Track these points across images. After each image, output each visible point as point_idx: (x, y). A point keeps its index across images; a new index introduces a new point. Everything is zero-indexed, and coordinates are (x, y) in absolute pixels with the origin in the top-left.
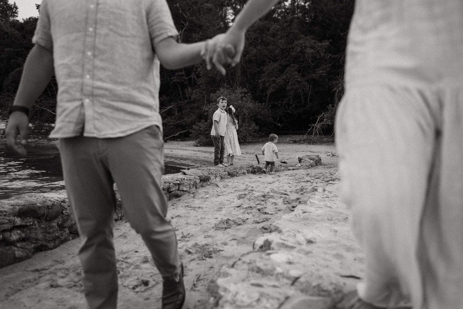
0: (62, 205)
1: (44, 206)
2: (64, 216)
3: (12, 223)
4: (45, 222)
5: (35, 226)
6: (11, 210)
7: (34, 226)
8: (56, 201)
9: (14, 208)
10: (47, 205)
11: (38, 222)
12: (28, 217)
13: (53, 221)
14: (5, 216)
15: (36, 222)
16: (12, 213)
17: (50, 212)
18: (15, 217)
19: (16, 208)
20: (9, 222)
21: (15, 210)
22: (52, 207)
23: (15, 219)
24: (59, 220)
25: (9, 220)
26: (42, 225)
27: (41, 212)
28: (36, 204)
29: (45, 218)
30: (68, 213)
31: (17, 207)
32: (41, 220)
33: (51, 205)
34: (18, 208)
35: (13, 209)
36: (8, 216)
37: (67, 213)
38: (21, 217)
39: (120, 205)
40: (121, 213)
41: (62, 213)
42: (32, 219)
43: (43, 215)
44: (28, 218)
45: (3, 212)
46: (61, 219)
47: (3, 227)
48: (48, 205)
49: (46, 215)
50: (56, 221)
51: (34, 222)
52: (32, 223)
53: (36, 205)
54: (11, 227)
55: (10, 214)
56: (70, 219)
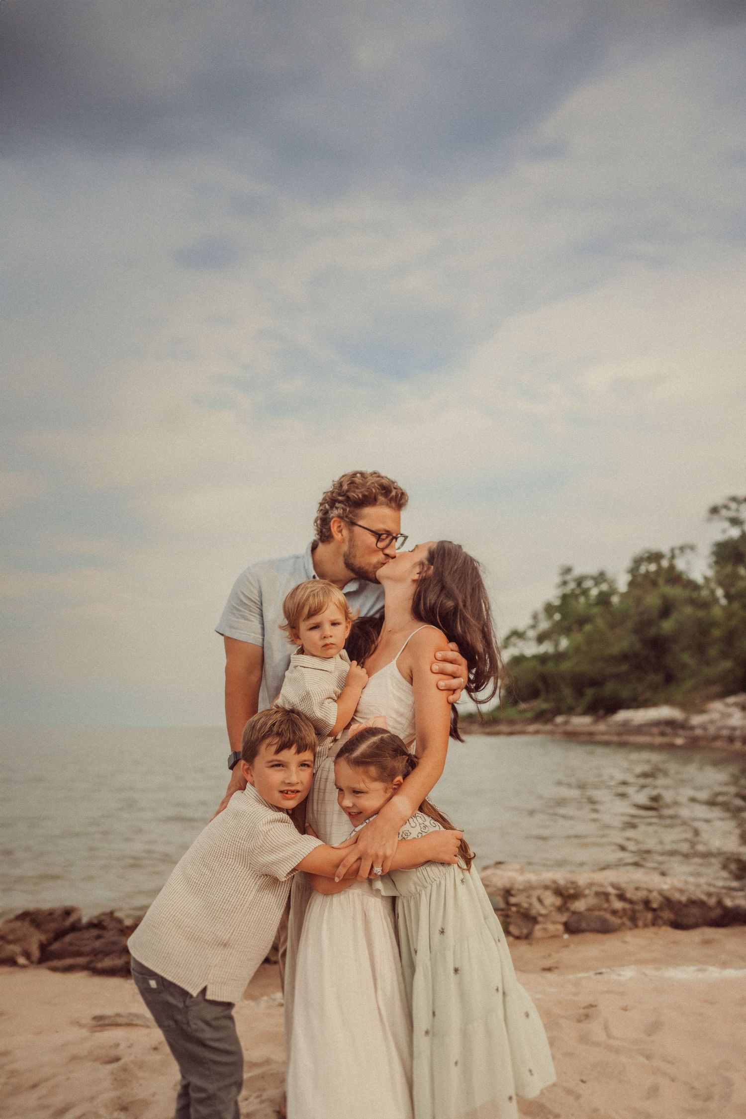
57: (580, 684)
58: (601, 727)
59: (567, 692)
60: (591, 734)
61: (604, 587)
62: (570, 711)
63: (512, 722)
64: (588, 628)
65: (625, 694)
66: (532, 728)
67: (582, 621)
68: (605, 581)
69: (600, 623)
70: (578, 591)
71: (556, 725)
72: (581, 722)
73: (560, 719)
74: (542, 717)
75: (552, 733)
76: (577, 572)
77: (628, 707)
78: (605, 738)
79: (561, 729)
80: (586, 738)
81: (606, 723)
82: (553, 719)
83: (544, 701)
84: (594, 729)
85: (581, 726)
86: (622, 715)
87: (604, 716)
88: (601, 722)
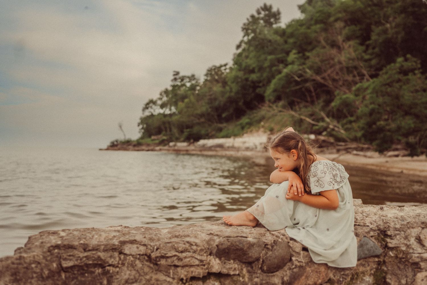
0: (291, 246)
1: (258, 242)
2: (294, 267)
3: (206, 266)
4: (260, 273)
5: (243, 277)
6: (205, 243)
7: (241, 279)
8: (282, 237)
9: (210, 240)
10: (264, 242)
11: (249, 272)
12: (232, 259)
13: (275, 274)
14: (195, 252)
15: (245, 271)
16: (205, 248)
17: (268, 255)
18: (212, 257)
19: (214, 241)
20: (201, 265)
21: (212, 243)
22: (272, 247)
23: (210, 260)
24: (285, 274)
25: (201, 261)
26: (255, 277)
27: (254, 253)
28: (246, 237)
29: (260, 266)
30: (302, 262)
31: (216, 238)
32: (254, 268)
33: (271, 243)
34: (217, 240)
35: (208, 242)
36: (199, 254)
37: (299, 262)
38: (220, 259)
39: (403, 260)
40: (406, 277)
41: (291, 260)
42: (238, 265)
43: (258, 259)
44: (232, 261)
45: (192, 245)
46: (288, 271)
47: (192, 272)
48: (266, 241)
49: (261, 260)
50: (279, 273)
51: (242, 269)
52: (237, 272)
53: (246, 239)
54: (204, 273)
55: (202, 250)
56: (305, 275)
57: (182, 127)
58: (192, 147)
59: (175, 131)
60: (187, 151)
61: (194, 82)
62: (177, 140)
63: (148, 145)
64: (186, 100)
65: (203, 132)
66: (158, 148)
67: (183, 98)
68: (194, 79)
69: (192, 98)
70: (182, 83)
71: (170, 147)
72: (182, 145)
73: (171, 144)
74: (163, 143)
75: (168, 150)
76: (181, 74)
77: (205, 139)
78: (194, 152)
79: (173, 148)
80: (184, 152)
81: (194, 145)
82: (168, 144)
83: (164, 135)
84: (188, 148)
85: (182, 147)
86: (202, 142)
87: (193, 143)
88: (192, 145)
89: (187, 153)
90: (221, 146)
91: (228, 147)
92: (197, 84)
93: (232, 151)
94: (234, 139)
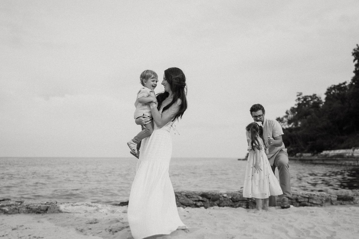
0: (219, 196)
10: (212, 194)
27: (209, 196)
46: (219, 202)
57: (306, 139)
58: (316, 158)
60: (311, 160)
61: (315, 101)
62: (302, 151)
64: (309, 117)
65: (325, 144)
67: (307, 114)
68: (316, 98)
69: (313, 114)
70: (305, 102)
71: (296, 157)
72: (307, 155)
73: (297, 154)
74: (291, 153)
75: (295, 160)
77: (327, 150)
78: (317, 162)
79: (299, 158)
80: (309, 162)
81: (317, 156)
82: (295, 154)
83: (292, 147)
84: (312, 158)
85: (307, 157)
86: (324, 152)
87: (317, 153)
88: (316, 155)
89: (311, 162)
90: (341, 156)
91: (348, 157)
92: (319, 102)
93: (352, 160)
94: (354, 150)
